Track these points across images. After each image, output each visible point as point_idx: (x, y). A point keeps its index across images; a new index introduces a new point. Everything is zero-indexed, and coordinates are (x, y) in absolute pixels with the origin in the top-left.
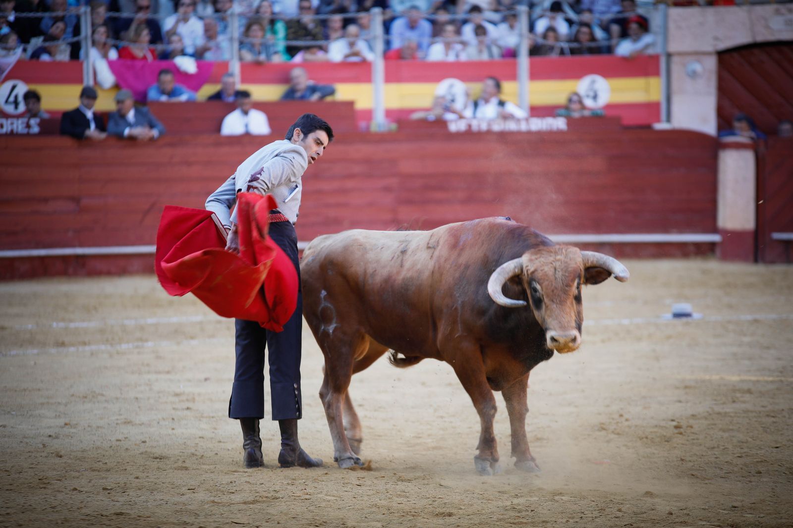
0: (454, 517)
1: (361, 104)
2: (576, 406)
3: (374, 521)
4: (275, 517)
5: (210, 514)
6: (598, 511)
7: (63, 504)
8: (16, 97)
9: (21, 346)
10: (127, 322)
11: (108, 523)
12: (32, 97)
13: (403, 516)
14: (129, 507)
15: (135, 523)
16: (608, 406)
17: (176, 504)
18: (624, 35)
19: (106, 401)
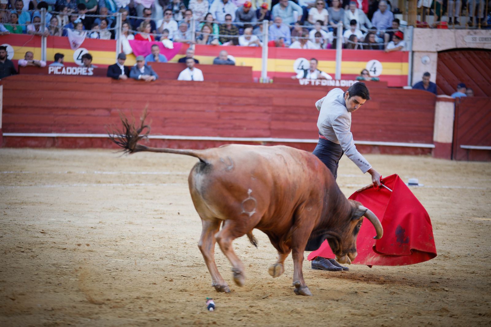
1: (256, 69)
5: (170, 271)
8: (82, 56)
9: (79, 182)
10: (132, 173)
17: (153, 265)
18: (390, 40)
19: (120, 212)
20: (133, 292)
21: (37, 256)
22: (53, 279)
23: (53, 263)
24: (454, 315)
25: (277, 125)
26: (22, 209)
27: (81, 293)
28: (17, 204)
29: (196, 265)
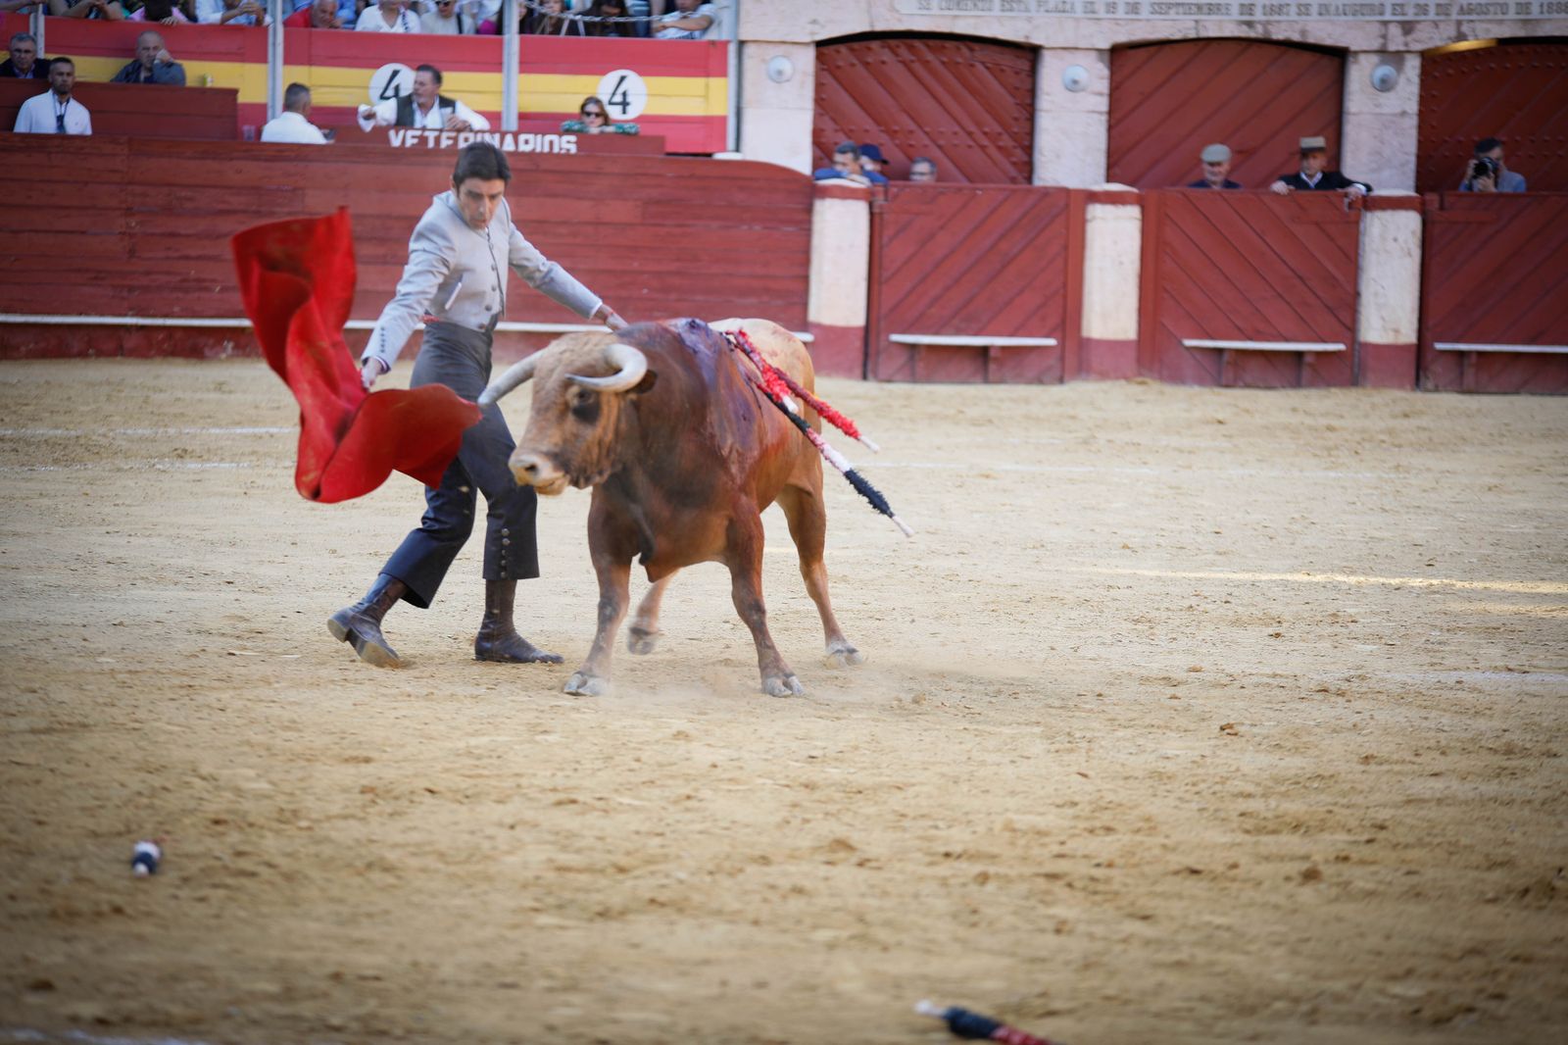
0: (374, 764)
1: (248, 96)
3: (244, 766)
4: (82, 756)
13: (292, 760)
24: (868, 860)
29: (59, 726)
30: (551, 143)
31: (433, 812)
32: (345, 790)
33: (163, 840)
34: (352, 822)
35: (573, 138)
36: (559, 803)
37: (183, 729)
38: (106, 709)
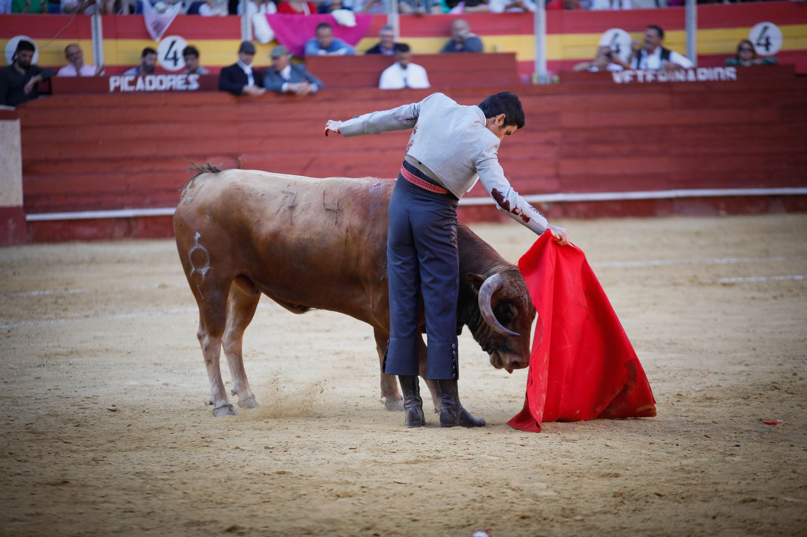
0: (621, 478)
1: (523, 56)
2: (746, 365)
3: (538, 481)
4: (437, 477)
5: (372, 473)
6: (771, 473)
7: (226, 462)
8: (175, 53)
9: (182, 304)
11: (270, 482)
12: (191, 52)
13: (568, 477)
14: (291, 466)
15: (297, 482)
16: (781, 364)
17: (337, 464)
19: (266, 359)
20: (298, 521)
21: (105, 459)
22: (139, 502)
23: (137, 471)
25: (571, 168)
26: (70, 364)
27: (195, 528)
28: (62, 357)
29: (423, 459)
30: (719, 74)
31: (661, 509)
32: (603, 495)
33: (490, 530)
34: (609, 516)
35: (732, 69)
36: (744, 502)
37: (498, 458)
38: (450, 447)
